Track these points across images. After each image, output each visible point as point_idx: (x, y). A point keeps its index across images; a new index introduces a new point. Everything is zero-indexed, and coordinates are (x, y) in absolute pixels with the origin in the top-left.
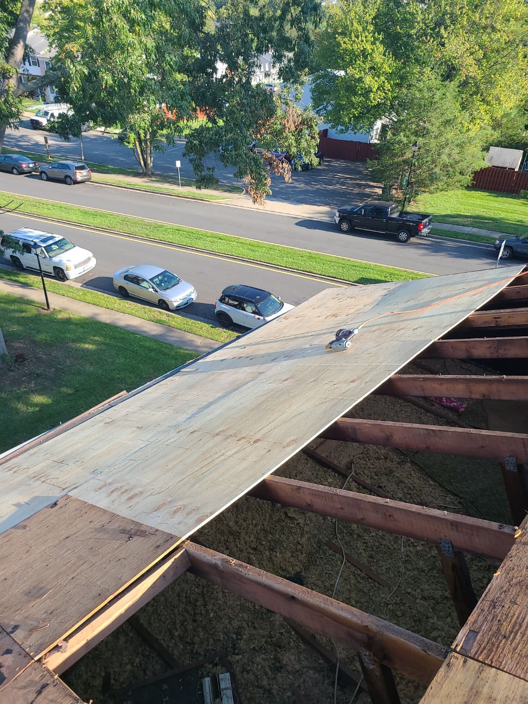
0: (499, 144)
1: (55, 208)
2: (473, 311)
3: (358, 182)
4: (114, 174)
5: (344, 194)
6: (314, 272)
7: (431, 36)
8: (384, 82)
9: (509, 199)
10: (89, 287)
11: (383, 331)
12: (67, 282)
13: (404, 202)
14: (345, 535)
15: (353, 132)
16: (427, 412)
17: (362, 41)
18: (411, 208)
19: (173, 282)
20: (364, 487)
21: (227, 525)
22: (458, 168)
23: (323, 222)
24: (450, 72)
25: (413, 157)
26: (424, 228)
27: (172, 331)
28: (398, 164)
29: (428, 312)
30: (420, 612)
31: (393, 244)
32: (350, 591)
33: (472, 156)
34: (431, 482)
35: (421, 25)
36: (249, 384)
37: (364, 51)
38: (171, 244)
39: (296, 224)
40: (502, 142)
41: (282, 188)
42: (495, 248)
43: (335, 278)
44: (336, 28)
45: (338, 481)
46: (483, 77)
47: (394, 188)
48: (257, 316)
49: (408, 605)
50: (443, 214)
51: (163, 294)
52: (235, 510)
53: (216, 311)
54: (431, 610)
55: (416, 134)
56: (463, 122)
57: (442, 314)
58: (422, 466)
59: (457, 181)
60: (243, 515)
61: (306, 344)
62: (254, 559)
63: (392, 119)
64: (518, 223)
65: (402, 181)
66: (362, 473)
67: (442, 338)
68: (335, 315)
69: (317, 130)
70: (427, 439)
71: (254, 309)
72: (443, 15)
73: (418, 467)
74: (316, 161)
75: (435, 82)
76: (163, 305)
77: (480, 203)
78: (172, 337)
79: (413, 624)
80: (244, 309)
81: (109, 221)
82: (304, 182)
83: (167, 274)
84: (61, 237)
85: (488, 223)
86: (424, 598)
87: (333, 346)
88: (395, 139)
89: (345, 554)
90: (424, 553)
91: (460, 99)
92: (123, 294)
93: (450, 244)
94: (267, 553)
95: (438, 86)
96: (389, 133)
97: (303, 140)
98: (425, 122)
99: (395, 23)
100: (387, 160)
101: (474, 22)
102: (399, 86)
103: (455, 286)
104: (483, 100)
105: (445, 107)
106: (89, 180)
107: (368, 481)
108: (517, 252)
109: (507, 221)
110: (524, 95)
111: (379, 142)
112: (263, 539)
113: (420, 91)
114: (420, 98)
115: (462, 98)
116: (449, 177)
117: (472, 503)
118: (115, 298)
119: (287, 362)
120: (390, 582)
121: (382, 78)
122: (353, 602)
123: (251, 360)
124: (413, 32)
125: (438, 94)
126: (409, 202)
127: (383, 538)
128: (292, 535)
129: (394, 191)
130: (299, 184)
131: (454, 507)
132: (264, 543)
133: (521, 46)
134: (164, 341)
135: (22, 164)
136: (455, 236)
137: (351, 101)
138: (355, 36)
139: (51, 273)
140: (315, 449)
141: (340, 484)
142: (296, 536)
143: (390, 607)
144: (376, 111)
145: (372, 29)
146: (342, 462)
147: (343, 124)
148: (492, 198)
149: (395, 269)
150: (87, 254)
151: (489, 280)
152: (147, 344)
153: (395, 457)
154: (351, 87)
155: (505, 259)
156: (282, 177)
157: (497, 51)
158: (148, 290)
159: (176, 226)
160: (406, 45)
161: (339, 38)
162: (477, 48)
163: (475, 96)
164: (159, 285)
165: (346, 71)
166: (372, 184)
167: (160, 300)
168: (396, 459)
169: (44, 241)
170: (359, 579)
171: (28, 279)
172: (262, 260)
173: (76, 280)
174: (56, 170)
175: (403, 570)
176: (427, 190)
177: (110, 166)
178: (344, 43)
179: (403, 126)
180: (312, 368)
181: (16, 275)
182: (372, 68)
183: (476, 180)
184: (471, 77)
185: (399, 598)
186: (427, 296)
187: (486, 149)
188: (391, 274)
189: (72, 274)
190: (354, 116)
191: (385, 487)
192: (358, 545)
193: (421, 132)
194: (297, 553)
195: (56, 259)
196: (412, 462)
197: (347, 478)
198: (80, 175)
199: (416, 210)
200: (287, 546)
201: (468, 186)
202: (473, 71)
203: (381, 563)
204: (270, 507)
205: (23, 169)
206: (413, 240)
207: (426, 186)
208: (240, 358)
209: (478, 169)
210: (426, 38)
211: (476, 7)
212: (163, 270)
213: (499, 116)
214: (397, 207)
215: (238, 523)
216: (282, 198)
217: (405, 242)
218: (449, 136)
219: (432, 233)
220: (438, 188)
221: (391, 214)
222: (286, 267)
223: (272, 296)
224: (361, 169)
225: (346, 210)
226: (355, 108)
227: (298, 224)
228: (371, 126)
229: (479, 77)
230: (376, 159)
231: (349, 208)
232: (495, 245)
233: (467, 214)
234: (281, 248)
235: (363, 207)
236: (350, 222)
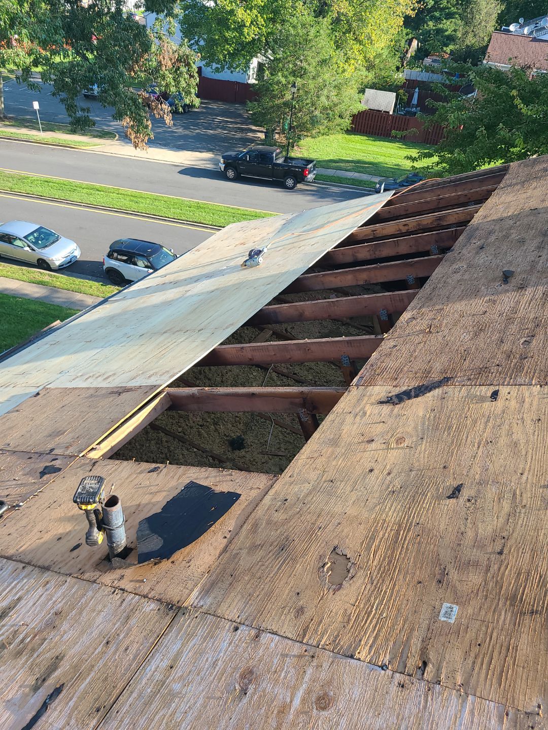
0: (374, 86)
3: (239, 126)
5: (226, 139)
6: (205, 222)
8: (256, 16)
9: (386, 143)
13: (288, 147)
15: (230, 71)
18: (295, 153)
19: (52, 239)
22: (337, 110)
23: (207, 170)
24: (322, 8)
25: (293, 99)
26: (309, 173)
27: (57, 292)
28: (279, 107)
31: (279, 191)
33: (350, 99)
39: (179, 172)
40: (376, 83)
46: (354, 14)
47: (276, 133)
48: (151, 270)
50: (327, 159)
51: (42, 253)
53: (105, 267)
55: (294, 73)
56: (338, 62)
59: (337, 125)
63: (267, 57)
64: (395, 167)
65: (284, 125)
69: (195, 68)
71: (146, 263)
75: (309, 19)
76: (43, 264)
77: (360, 148)
78: (59, 298)
80: (136, 264)
82: (183, 126)
83: (42, 230)
85: (368, 167)
88: (273, 79)
91: (334, 37)
93: (335, 189)
95: (312, 23)
96: (267, 72)
97: (181, 79)
98: (301, 61)
100: (267, 102)
102: (273, 21)
104: (356, 38)
105: (320, 46)
109: (386, 165)
110: (393, 35)
111: (257, 82)
113: (294, 27)
114: (295, 35)
115: (336, 36)
116: (329, 120)
121: (255, 11)
125: (313, 32)
126: (293, 147)
129: (277, 136)
130: (177, 129)
134: (51, 303)
136: (339, 181)
137: (225, 36)
144: (250, 48)
147: (218, 61)
148: (371, 142)
152: (32, 307)
154: (223, 20)
156: (162, 120)
158: (25, 250)
159: (44, 177)
163: (347, 35)
164: (35, 243)
166: (254, 128)
167: (39, 260)
172: (147, 212)
176: (309, 134)
179: (280, 65)
183: (355, 124)
184: (342, 14)
187: (362, 91)
190: (229, 53)
193: (299, 73)
199: (299, 155)
201: (347, 129)
202: (345, 7)
206: (299, 186)
207: (308, 130)
209: (355, 112)
212: (37, 227)
213: (372, 57)
214: (282, 152)
216: (160, 144)
217: (292, 188)
218: (327, 76)
219: (317, 179)
220: (319, 132)
221: (276, 160)
222: (175, 219)
223: (164, 248)
224: (242, 112)
225: (231, 156)
226: (229, 44)
227: (181, 172)
228: (248, 63)
229: (351, 14)
230: (256, 100)
231: (233, 154)
232: (375, 189)
233: (348, 159)
234: (166, 199)
235: (247, 153)
236: (235, 169)
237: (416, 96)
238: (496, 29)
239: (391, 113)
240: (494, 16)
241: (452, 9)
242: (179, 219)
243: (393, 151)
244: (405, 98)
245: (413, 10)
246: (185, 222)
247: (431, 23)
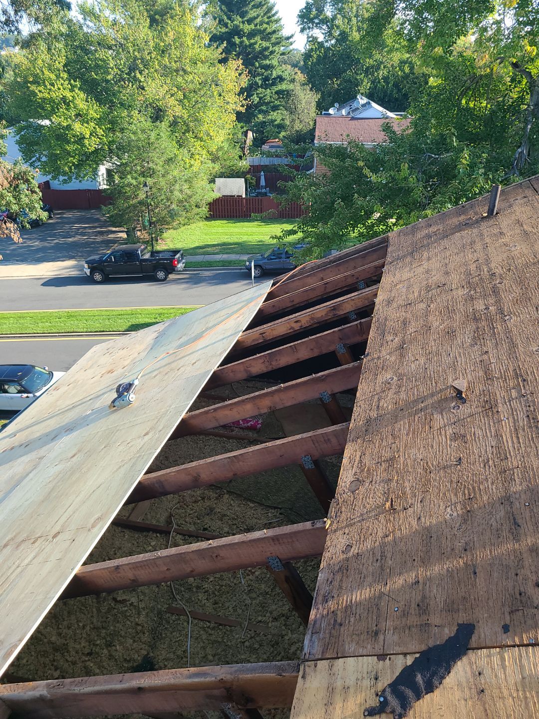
0: (222, 175)
2: (241, 333)
3: (98, 229)
5: (87, 244)
6: (79, 330)
7: (129, 81)
8: (94, 128)
9: (246, 223)
11: (164, 373)
13: (152, 241)
14: (183, 593)
15: (78, 181)
16: (229, 439)
17: (59, 89)
18: (160, 246)
20: (190, 536)
21: (50, 642)
22: (193, 201)
23: (73, 277)
24: (158, 115)
25: (147, 197)
26: (178, 263)
28: (134, 206)
29: (201, 343)
30: (274, 635)
31: (153, 285)
32: (204, 648)
33: (202, 189)
34: (252, 505)
35: (115, 70)
36: (31, 475)
37: (64, 99)
39: (43, 285)
40: (224, 173)
41: (13, 250)
42: (247, 269)
43: (103, 331)
44: (25, 77)
45: (162, 540)
46: (189, 116)
47: (137, 230)
48: (25, 395)
49: (262, 633)
50: (193, 246)
52: (53, 621)
54: (284, 628)
55: (143, 174)
56: (184, 159)
57: (215, 343)
58: (239, 492)
59: (195, 214)
60: (65, 623)
61: (86, 410)
62: (92, 665)
63: (115, 163)
64: (259, 243)
65: (143, 222)
66: (184, 523)
67: (221, 365)
68: (111, 372)
69: (35, 183)
70: (232, 467)
71: (19, 388)
72: (135, 61)
73: (235, 495)
74: (44, 215)
75: (148, 124)
77: (222, 231)
79: (272, 649)
80: (6, 392)
82: (39, 239)
85: (234, 248)
86: (275, 619)
87: (117, 403)
88: (124, 183)
89: (189, 612)
90: (263, 576)
91: (175, 138)
93: (207, 273)
94: (105, 651)
95: (150, 128)
96: (116, 177)
97: (22, 196)
98: (148, 162)
99: (89, 69)
100: (121, 202)
101: (165, 65)
102: (112, 130)
103: (219, 313)
104: (196, 136)
105: (163, 147)
107: (192, 528)
108: (266, 269)
109: (250, 243)
110: (229, 129)
111: (108, 187)
112: (96, 639)
113: (134, 133)
114: (137, 141)
115: (176, 137)
116: (187, 211)
117: (290, 509)
119: (70, 436)
120: (240, 620)
121: (92, 124)
122: (210, 657)
123: (27, 446)
124: (109, 77)
125: (153, 135)
126: (157, 240)
127: (221, 579)
128: (128, 620)
129: (139, 233)
130: (34, 242)
131: (277, 520)
132: (98, 642)
133: (213, 86)
136: (209, 265)
137: (66, 150)
138: (50, 85)
140: (129, 517)
141: (165, 542)
142: (133, 618)
143: (247, 644)
144: (96, 157)
145: (66, 76)
146: (159, 519)
147: (65, 174)
148: (231, 225)
149: (162, 309)
151: (247, 300)
153: (211, 493)
154: (61, 135)
155: (259, 277)
156: (9, 238)
157: (194, 91)
160: (106, 90)
161: (33, 88)
162: (176, 89)
163: (187, 134)
165: (51, 120)
166: (114, 229)
168: (213, 495)
170: (210, 631)
172: (13, 332)
175: (248, 602)
176: (170, 227)
178: (40, 91)
179: (128, 168)
180: (100, 433)
182: (78, 115)
183: (212, 210)
184: (178, 117)
185: (253, 631)
186: (197, 329)
187: (212, 181)
188: (160, 314)
190: (74, 164)
191: (210, 527)
192: (200, 598)
193: (148, 173)
194: (138, 636)
196: (229, 492)
197: (170, 534)
199: (164, 247)
200: (126, 633)
201: (206, 217)
202: (178, 111)
203: (227, 604)
204: (94, 600)
206: (171, 276)
207: (168, 223)
208: (12, 448)
209: (211, 200)
210: (125, 83)
211: (163, 52)
213: (214, 150)
214: (146, 247)
215: (61, 634)
216: (17, 261)
217: (164, 280)
218: (176, 173)
219: (187, 267)
220: (180, 223)
221: (142, 256)
222: (45, 333)
223: (36, 368)
224: (98, 216)
225: (94, 260)
226: (72, 156)
227: (44, 284)
228: (95, 172)
229: (186, 116)
230: (111, 204)
231: (96, 257)
232: (246, 266)
233: (214, 243)
234: (32, 315)
235: (111, 254)
236: (102, 271)
237: (263, 178)
238: (317, 114)
239: (244, 196)
240: (314, 104)
241: (276, 102)
242: (49, 333)
243: (254, 229)
244: (254, 182)
245: (243, 106)
246: (57, 334)
247: (260, 116)
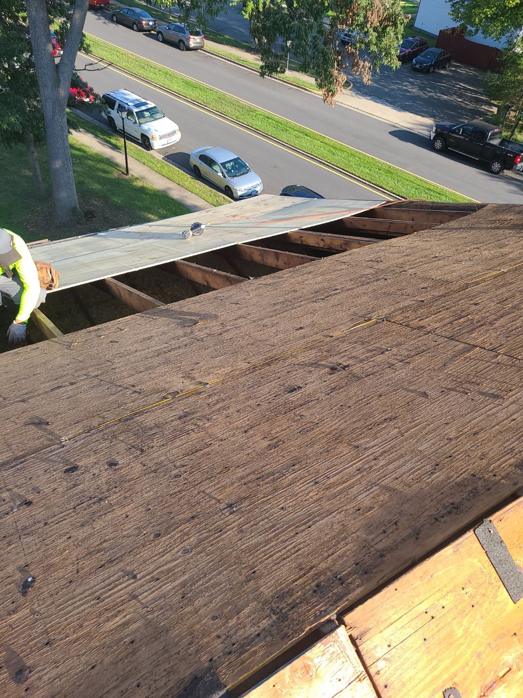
1: (161, 73)
3: (477, 96)
4: (227, 45)
5: (456, 108)
10: (169, 160)
12: (151, 152)
13: (515, 128)
19: (244, 170)
23: (419, 136)
26: (521, 161)
31: (481, 174)
38: (256, 131)
39: (391, 133)
41: (393, 90)
47: (512, 110)
51: (230, 181)
76: (228, 191)
81: (206, 96)
83: (239, 161)
84: (153, 105)
92: (196, 173)
100: (509, 75)
106: (201, 48)
118: (188, 176)
135: (143, 20)
139: (139, 140)
150: (174, 126)
158: (218, 174)
159: (267, 112)
164: (229, 171)
166: (491, 100)
167: (226, 186)
169: (137, 106)
171: (118, 142)
173: (160, 151)
174: (171, 32)
177: (226, 36)
181: (109, 135)
189: (157, 144)
195: (145, 127)
198: (194, 41)
205: (143, 27)
206: (507, 173)
212: (236, 157)
216: (387, 101)
217: (497, 173)
221: (489, 139)
225: (445, 126)
231: (449, 124)
234: (362, 156)
236: (445, 140)
